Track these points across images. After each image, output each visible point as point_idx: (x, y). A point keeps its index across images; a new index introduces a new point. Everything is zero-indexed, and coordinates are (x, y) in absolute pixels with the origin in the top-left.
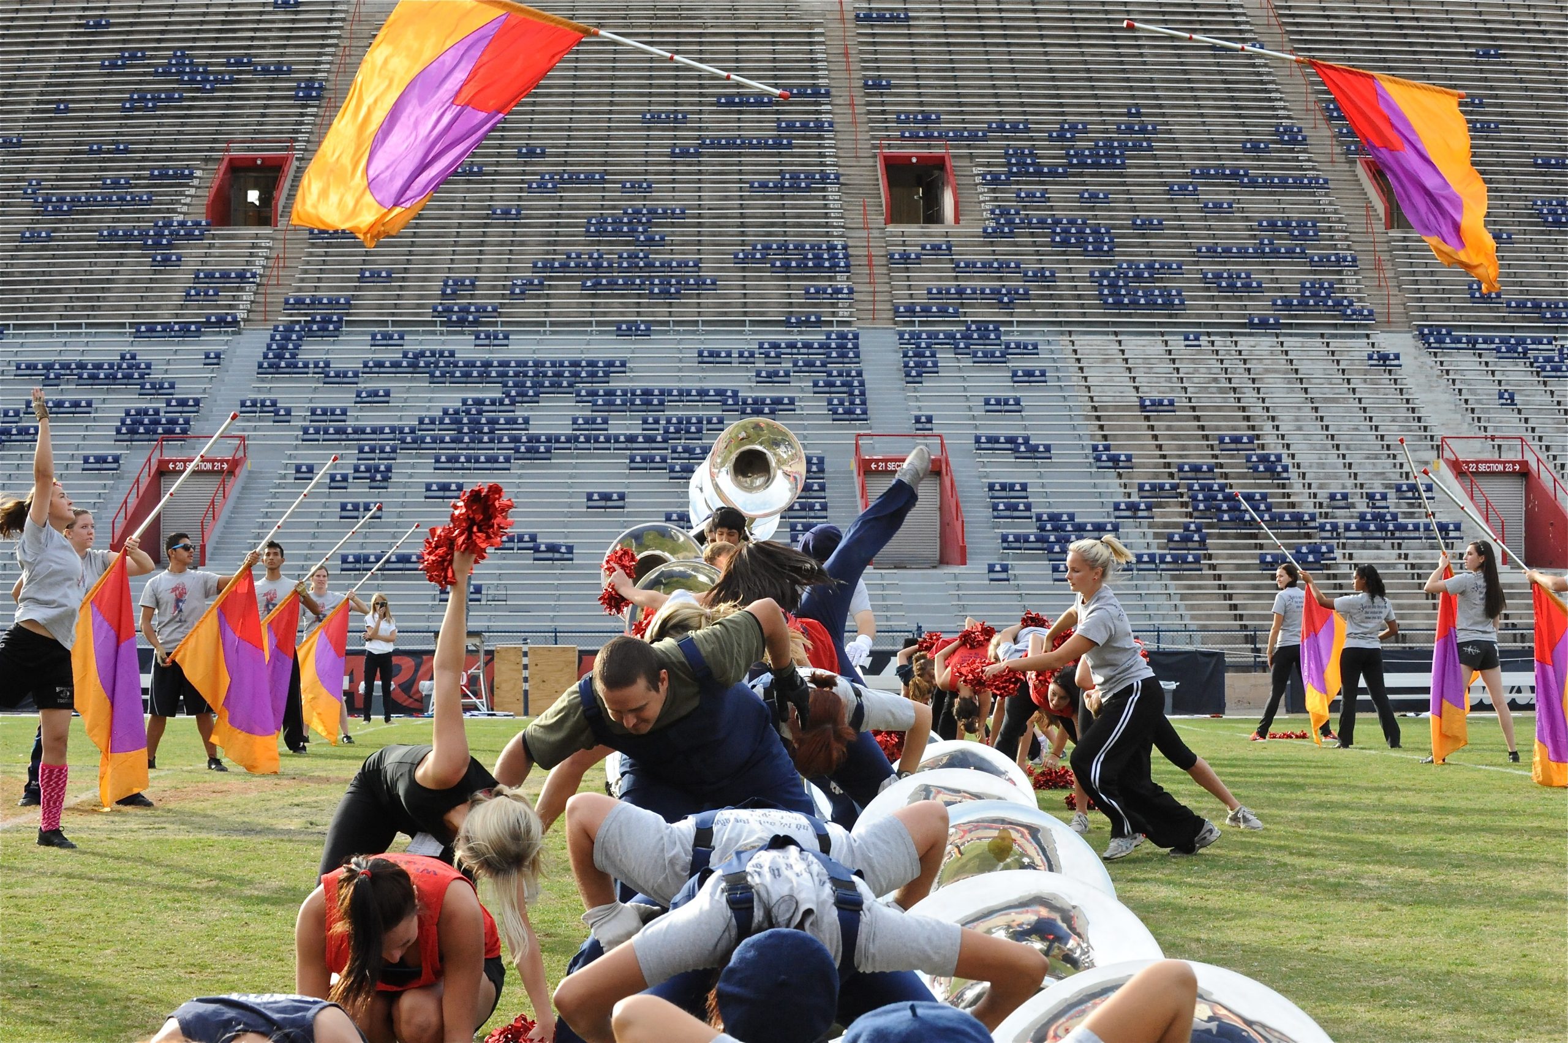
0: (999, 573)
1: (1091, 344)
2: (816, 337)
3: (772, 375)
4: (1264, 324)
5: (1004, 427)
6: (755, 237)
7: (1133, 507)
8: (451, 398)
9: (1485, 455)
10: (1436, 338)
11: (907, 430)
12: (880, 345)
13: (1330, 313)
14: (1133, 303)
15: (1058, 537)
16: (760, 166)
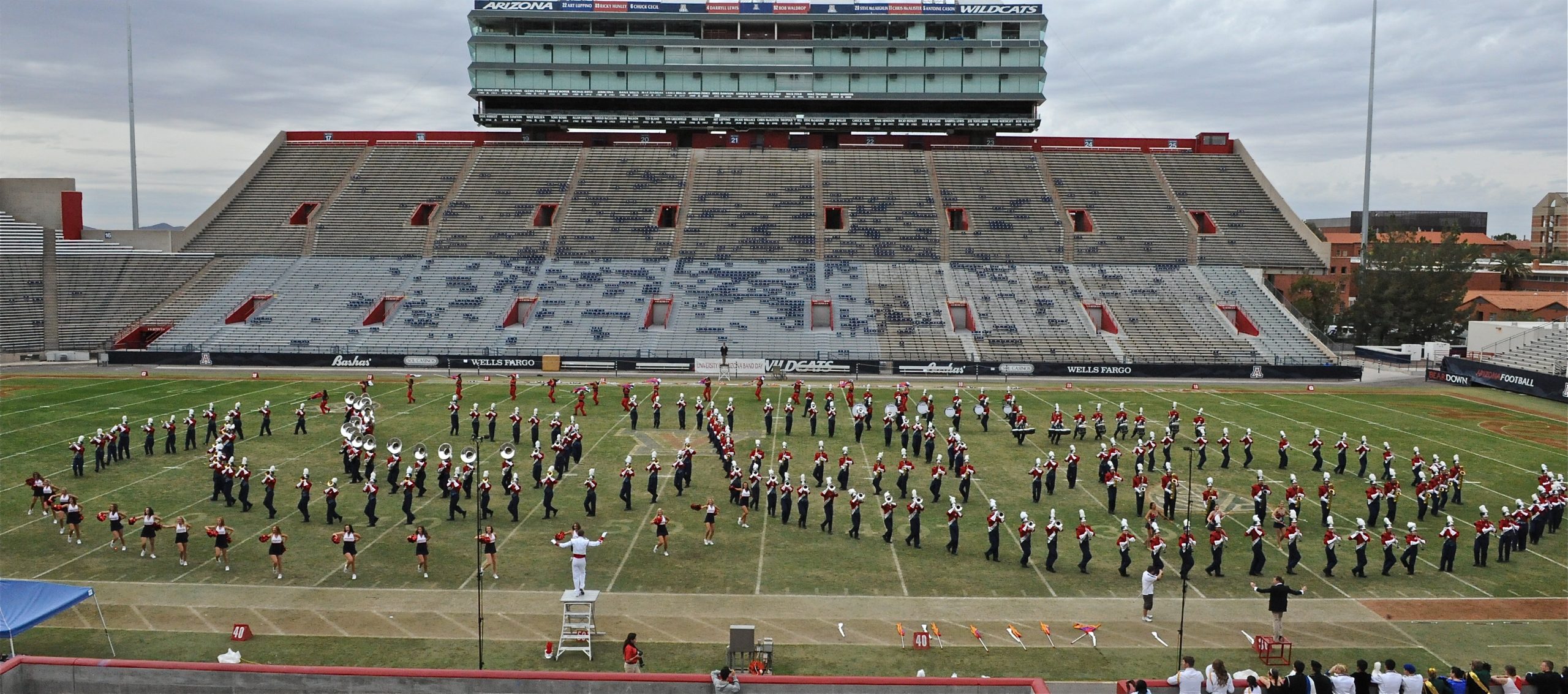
0: (839, 335)
1: (871, 266)
2: (805, 264)
3: (794, 276)
4: (913, 261)
5: (846, 292)
6: (793, 232)
7: (872, 316)
8: (719, 282)
9: (958, 301)
10: (954, 265)
11: (824, 293)
12: (820, 267)
13: (930, 257)
14: (882, 254)
15: (854, 324)
16: (795, 210)
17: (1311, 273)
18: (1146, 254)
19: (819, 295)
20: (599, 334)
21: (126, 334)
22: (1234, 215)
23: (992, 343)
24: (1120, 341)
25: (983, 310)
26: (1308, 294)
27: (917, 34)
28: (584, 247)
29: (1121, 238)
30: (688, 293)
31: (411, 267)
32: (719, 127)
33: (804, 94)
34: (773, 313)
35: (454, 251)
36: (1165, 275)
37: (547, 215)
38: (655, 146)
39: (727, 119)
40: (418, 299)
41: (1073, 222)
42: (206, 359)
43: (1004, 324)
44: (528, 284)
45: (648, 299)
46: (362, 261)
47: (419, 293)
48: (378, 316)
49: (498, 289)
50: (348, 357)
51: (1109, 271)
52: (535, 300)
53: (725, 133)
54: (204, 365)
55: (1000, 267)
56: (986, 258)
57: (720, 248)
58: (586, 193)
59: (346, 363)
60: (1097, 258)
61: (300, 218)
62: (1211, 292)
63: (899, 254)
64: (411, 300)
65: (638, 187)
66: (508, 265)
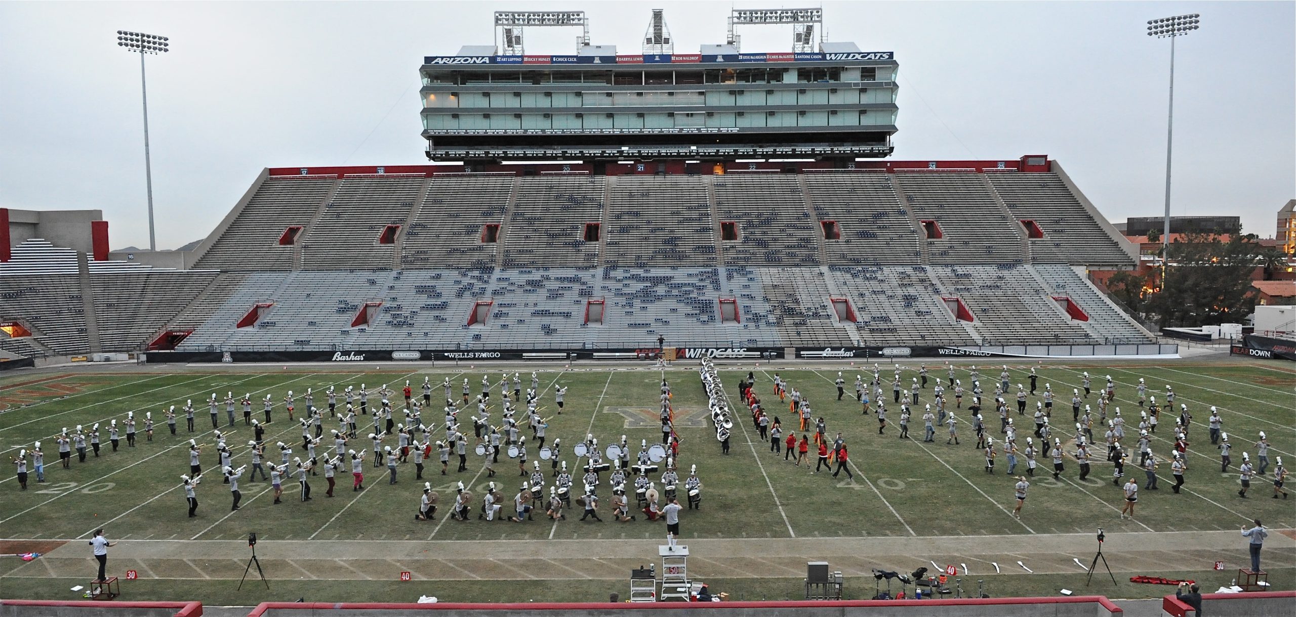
0: (746, 327)
1: (763, 271)
2: (709, 270)
3: (702, 280)
4: (798, 265)
5: (746, 292)
6: (697, 244)
7: (770, 311)
8: (641, 286)
9: (839, 297)
10: (832, 267)
11: (728, 293)
12: (722, 271)
13: (811, 261)
14: (772, 260)
15: (757, 318)
16: (696, 225)
17: (1123, 269)
18: (989, 256)
19: (724, 295)
20: (548, 330)
21: (156, 337)
22: (1057, 222)
23: (872, 331)
24: (976, 328)
25: (860, 305)
26: (1122, 286)
27: (791, 78)
28: (525, 258)
29: (966, 243)
30: (616, 295)
31: (385, 278)
32: (628, 158)
33: (698, 129)
34: (689, 310)
35: (418, 264)
36: (1005, 273)
37: (492, 233)
38: (575, 175)
39: (635, 151)
40: (394, 304)
41: (926, 232)
42: (227, 358)
43: (879, 315)
44: (483, 290)
45: (585, 301)
46: (343, 274)
47: (394, 299)
48: (362, 319)
49: (460, 294)
50: (346, 353)
51: (960, 270)
52: (491, 303)
53: (632, 162)
54: (226, 362)
55: (870, 269)
56: (857, 262)
57: (639, 257)
58: (522, 214)
59: (344, 358)
60: (948, 260)
61: (287, 239)
62: (1044, 286)
63: (785, 260)
64: (388, 305)
65: (565, 208)
66: (465, 275)
